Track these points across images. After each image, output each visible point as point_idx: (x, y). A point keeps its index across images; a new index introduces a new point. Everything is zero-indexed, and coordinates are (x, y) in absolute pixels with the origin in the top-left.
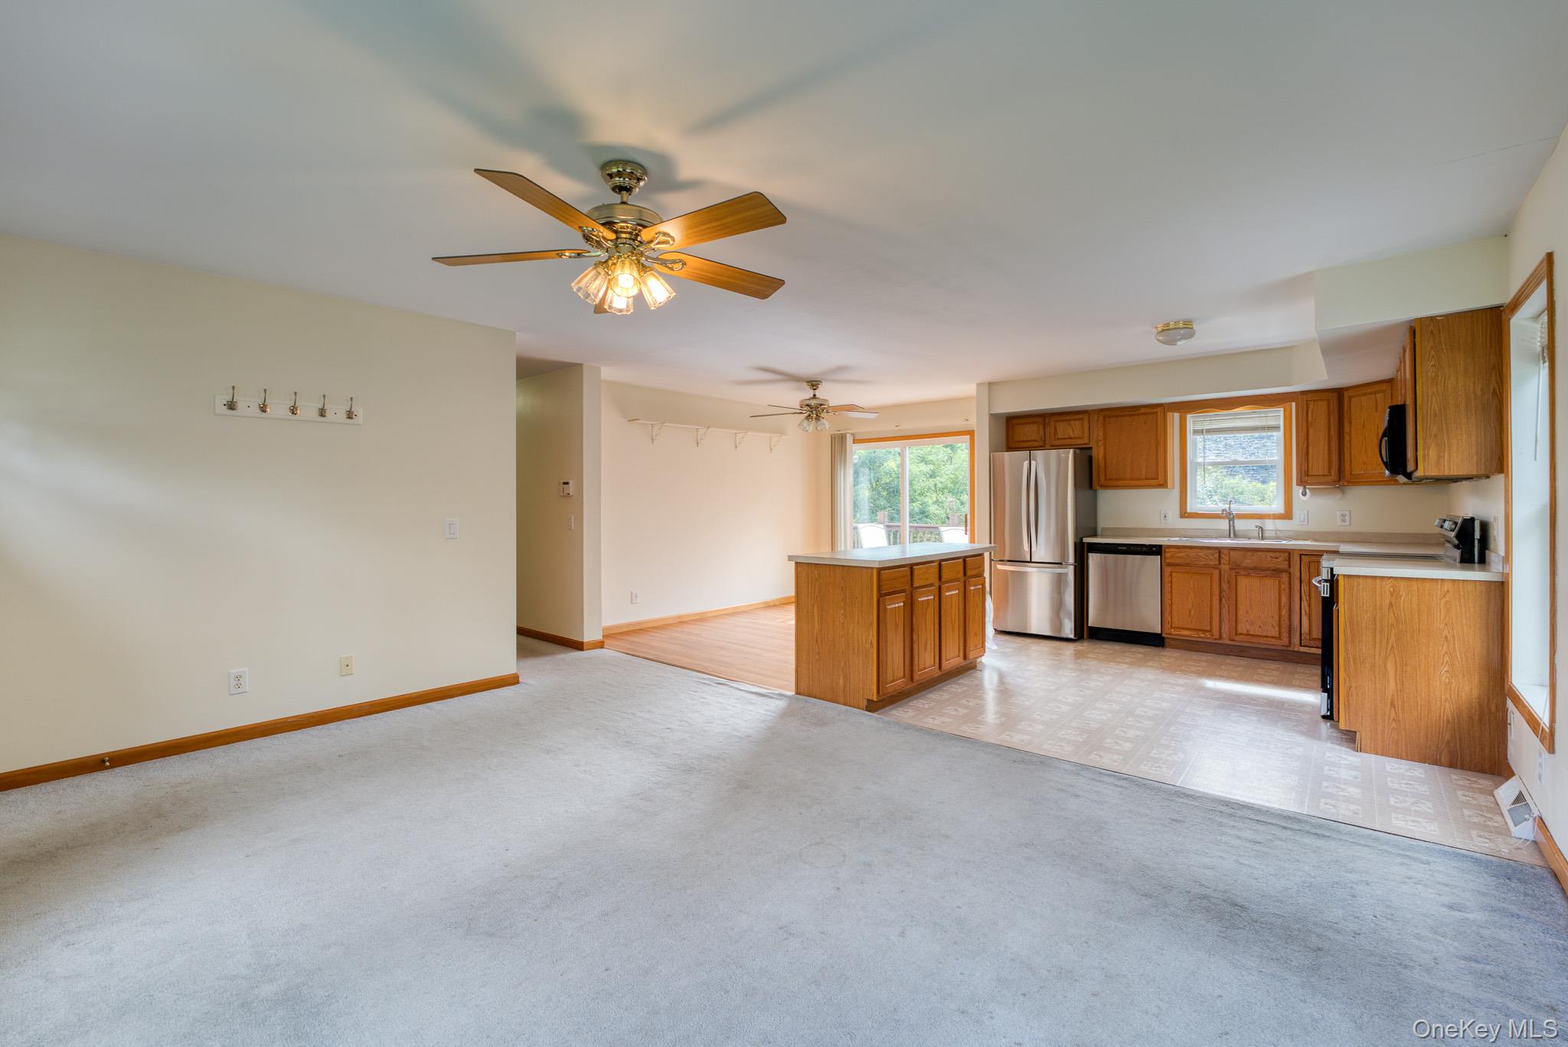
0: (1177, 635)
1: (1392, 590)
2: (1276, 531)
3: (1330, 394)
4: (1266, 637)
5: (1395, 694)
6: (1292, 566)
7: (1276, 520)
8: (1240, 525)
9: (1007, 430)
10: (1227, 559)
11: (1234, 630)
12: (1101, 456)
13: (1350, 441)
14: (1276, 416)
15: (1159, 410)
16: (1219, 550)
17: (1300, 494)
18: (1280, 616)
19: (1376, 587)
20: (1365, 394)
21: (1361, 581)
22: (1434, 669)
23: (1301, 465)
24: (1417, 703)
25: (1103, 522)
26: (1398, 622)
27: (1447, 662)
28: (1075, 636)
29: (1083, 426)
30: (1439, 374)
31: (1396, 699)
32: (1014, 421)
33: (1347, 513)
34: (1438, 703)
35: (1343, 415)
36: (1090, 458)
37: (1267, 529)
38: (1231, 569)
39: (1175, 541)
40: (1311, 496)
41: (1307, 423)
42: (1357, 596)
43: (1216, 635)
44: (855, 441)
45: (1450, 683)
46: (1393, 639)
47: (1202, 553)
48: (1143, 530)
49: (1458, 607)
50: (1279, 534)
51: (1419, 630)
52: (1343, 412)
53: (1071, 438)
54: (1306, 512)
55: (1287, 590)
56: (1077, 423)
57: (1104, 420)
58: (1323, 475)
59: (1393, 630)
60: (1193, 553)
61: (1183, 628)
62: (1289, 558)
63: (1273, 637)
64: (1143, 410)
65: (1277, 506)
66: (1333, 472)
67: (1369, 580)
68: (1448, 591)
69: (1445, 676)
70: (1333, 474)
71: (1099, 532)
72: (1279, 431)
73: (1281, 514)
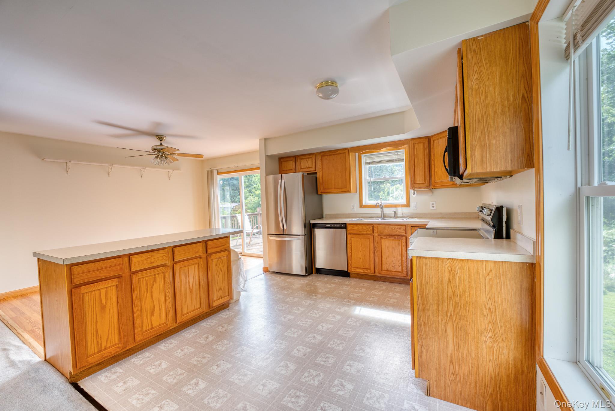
0: (354, 271)
1: (450, 268)
2: (403, 213)
3: (424, 139)
4: (396, 272)
5: (453, 354)
6: (407, 233)
7: (402, 208)
8: (387, 211)
9: (279, 165)
10: (377, 230)
11: (381, 269)
12: (321, 176)
13: (434, 164)
14: (402, 153)
15: (346, 151)
16: (373, 225)
17: (412, 194)
18: (402, 260)
19: (438, 266)
20: (440, 138)
21: (428, 261)
22: (481, 334)
23: (412, 178)
24: (469, 361)
25: (326, 212)
26: (454, 295)
27: (491, 329)
28: (306, 274)
29: (312, 161)
30: (481, 86)
31: (454, 357)
32: (282, 160)
33: (435, 203)
34: (484, 362)
35: (431, 150)
36: (316, 178)
37: (399, 212)
38: (379, 235)
39: (354, 220)
40: (417, 195)
41: (414, 156)
42: (425, 274)
43: (373, 272)
44: (218, 173)
45: (492, 347)
46: (451, 308)
47: (365, 227)
48: (343, 214)
49: (499, 284)
50: (404, 215)
51: (470, 302)
52: (431, 149)
53: (307, 168)
54: (416, 203)
55: (405, 246)
56: (310, 160)
57: (322, 158)
58: (422, 183)
59: (451, 302)
60: (361, 226)
61: (358, 268)
62: (406, 229)
63: (399, 272)
64: (339, 152)
65: (403, 201)
66: (426, 181)
67: (434, 261)
68: (491, 271)
69: (489, 341)
70: (427, 182)
71: (324, 216)
72: (404, 162)
73: (405, 204)
